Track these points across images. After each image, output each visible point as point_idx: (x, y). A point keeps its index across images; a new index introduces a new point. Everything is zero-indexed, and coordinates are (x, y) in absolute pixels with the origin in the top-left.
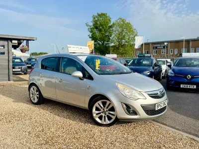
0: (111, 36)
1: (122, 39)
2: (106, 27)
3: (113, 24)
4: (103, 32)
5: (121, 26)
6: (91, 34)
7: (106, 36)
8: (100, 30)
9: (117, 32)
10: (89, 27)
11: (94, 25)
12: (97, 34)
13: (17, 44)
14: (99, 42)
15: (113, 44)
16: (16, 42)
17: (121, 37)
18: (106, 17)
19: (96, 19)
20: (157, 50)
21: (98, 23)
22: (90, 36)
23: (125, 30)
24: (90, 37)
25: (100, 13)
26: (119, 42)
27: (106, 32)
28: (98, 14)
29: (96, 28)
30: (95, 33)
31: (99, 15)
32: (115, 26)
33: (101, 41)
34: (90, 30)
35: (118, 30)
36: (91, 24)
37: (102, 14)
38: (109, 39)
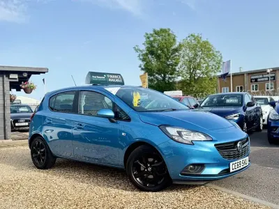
0: (176, 64)
1: (195, 69)
2: (168, 50)
3: (180, 45)
4: (163, 60)
5: (193, 48)
6: (143, 64)
7: (169, 65)
8: (158, 57)
9: (187, 58)
10: (139, 53)
11: (148, 49)
12: (154, 62)
13: (17, 80)
14: (157, 75)
15: (180, 78)
16: (16, 76)
17: (193, 66)
18: (169, 35)
19: (152, 39)
20: (257, 83)
21: (156, 45)
22: (143, 67)
23: (200, 53)
24: (142, 69)
25: (158, 29)
26: (191, 74)
27: (168, 59)
28: (154, 31)
29: (152, 53)
30: (150, 61)
31: (156, 33)
32: (184, 49)
33: (159, 74)
34: (141, 57)
35: (188, 55)
36: (143, 48)
37: (161, 30)
38: (175, 70)
